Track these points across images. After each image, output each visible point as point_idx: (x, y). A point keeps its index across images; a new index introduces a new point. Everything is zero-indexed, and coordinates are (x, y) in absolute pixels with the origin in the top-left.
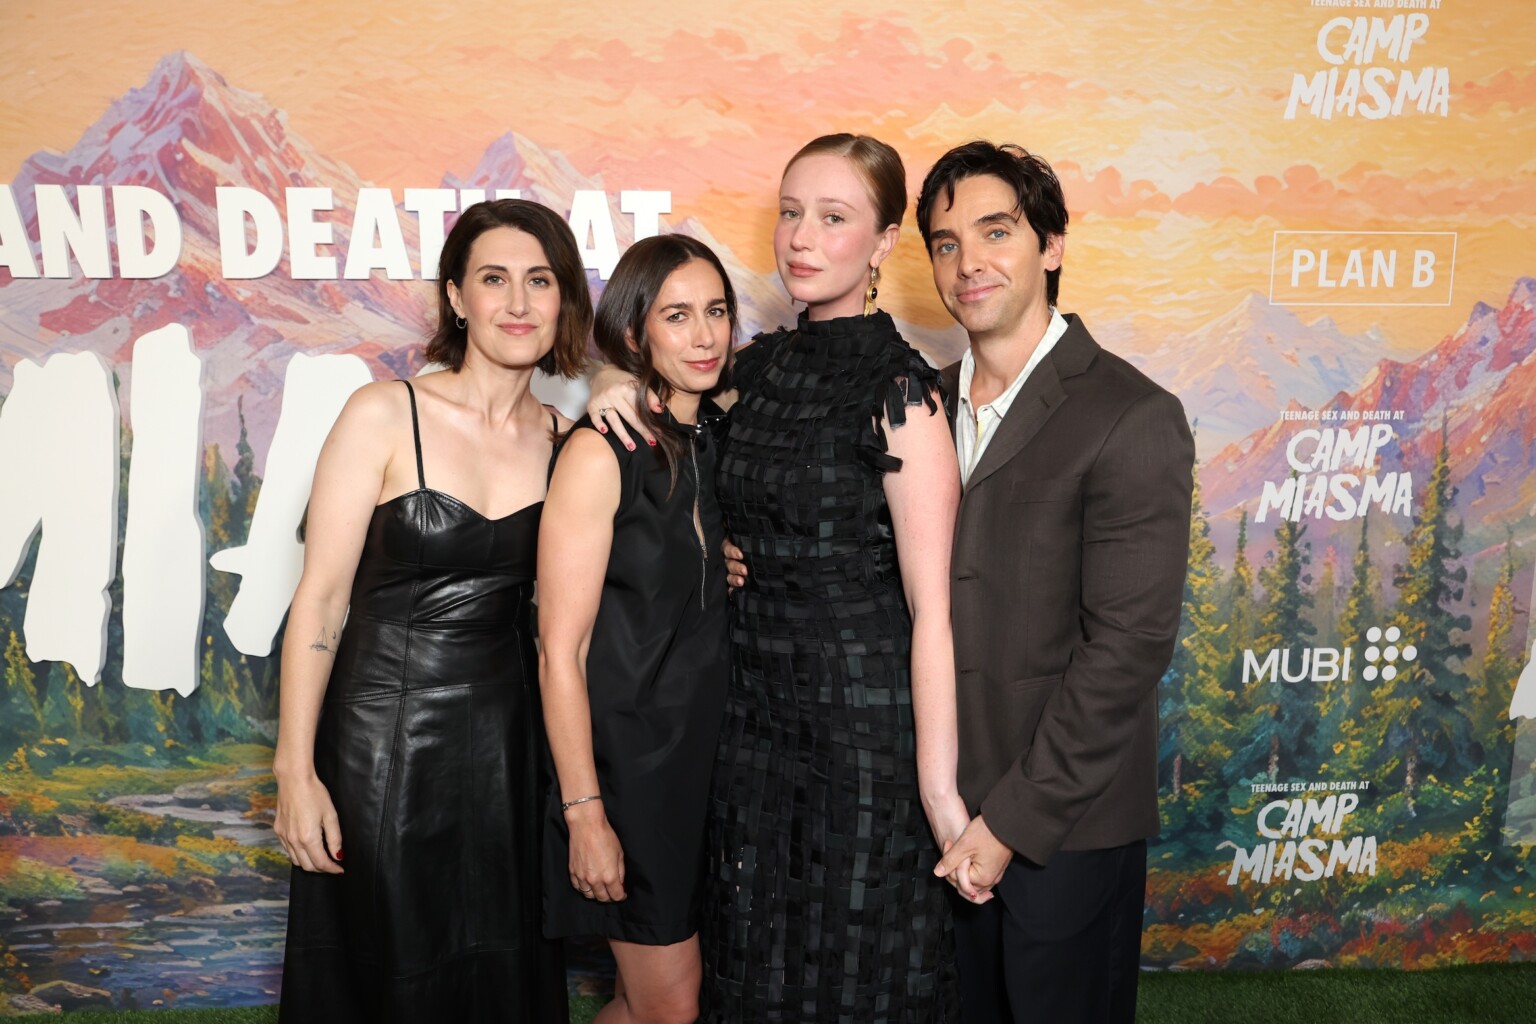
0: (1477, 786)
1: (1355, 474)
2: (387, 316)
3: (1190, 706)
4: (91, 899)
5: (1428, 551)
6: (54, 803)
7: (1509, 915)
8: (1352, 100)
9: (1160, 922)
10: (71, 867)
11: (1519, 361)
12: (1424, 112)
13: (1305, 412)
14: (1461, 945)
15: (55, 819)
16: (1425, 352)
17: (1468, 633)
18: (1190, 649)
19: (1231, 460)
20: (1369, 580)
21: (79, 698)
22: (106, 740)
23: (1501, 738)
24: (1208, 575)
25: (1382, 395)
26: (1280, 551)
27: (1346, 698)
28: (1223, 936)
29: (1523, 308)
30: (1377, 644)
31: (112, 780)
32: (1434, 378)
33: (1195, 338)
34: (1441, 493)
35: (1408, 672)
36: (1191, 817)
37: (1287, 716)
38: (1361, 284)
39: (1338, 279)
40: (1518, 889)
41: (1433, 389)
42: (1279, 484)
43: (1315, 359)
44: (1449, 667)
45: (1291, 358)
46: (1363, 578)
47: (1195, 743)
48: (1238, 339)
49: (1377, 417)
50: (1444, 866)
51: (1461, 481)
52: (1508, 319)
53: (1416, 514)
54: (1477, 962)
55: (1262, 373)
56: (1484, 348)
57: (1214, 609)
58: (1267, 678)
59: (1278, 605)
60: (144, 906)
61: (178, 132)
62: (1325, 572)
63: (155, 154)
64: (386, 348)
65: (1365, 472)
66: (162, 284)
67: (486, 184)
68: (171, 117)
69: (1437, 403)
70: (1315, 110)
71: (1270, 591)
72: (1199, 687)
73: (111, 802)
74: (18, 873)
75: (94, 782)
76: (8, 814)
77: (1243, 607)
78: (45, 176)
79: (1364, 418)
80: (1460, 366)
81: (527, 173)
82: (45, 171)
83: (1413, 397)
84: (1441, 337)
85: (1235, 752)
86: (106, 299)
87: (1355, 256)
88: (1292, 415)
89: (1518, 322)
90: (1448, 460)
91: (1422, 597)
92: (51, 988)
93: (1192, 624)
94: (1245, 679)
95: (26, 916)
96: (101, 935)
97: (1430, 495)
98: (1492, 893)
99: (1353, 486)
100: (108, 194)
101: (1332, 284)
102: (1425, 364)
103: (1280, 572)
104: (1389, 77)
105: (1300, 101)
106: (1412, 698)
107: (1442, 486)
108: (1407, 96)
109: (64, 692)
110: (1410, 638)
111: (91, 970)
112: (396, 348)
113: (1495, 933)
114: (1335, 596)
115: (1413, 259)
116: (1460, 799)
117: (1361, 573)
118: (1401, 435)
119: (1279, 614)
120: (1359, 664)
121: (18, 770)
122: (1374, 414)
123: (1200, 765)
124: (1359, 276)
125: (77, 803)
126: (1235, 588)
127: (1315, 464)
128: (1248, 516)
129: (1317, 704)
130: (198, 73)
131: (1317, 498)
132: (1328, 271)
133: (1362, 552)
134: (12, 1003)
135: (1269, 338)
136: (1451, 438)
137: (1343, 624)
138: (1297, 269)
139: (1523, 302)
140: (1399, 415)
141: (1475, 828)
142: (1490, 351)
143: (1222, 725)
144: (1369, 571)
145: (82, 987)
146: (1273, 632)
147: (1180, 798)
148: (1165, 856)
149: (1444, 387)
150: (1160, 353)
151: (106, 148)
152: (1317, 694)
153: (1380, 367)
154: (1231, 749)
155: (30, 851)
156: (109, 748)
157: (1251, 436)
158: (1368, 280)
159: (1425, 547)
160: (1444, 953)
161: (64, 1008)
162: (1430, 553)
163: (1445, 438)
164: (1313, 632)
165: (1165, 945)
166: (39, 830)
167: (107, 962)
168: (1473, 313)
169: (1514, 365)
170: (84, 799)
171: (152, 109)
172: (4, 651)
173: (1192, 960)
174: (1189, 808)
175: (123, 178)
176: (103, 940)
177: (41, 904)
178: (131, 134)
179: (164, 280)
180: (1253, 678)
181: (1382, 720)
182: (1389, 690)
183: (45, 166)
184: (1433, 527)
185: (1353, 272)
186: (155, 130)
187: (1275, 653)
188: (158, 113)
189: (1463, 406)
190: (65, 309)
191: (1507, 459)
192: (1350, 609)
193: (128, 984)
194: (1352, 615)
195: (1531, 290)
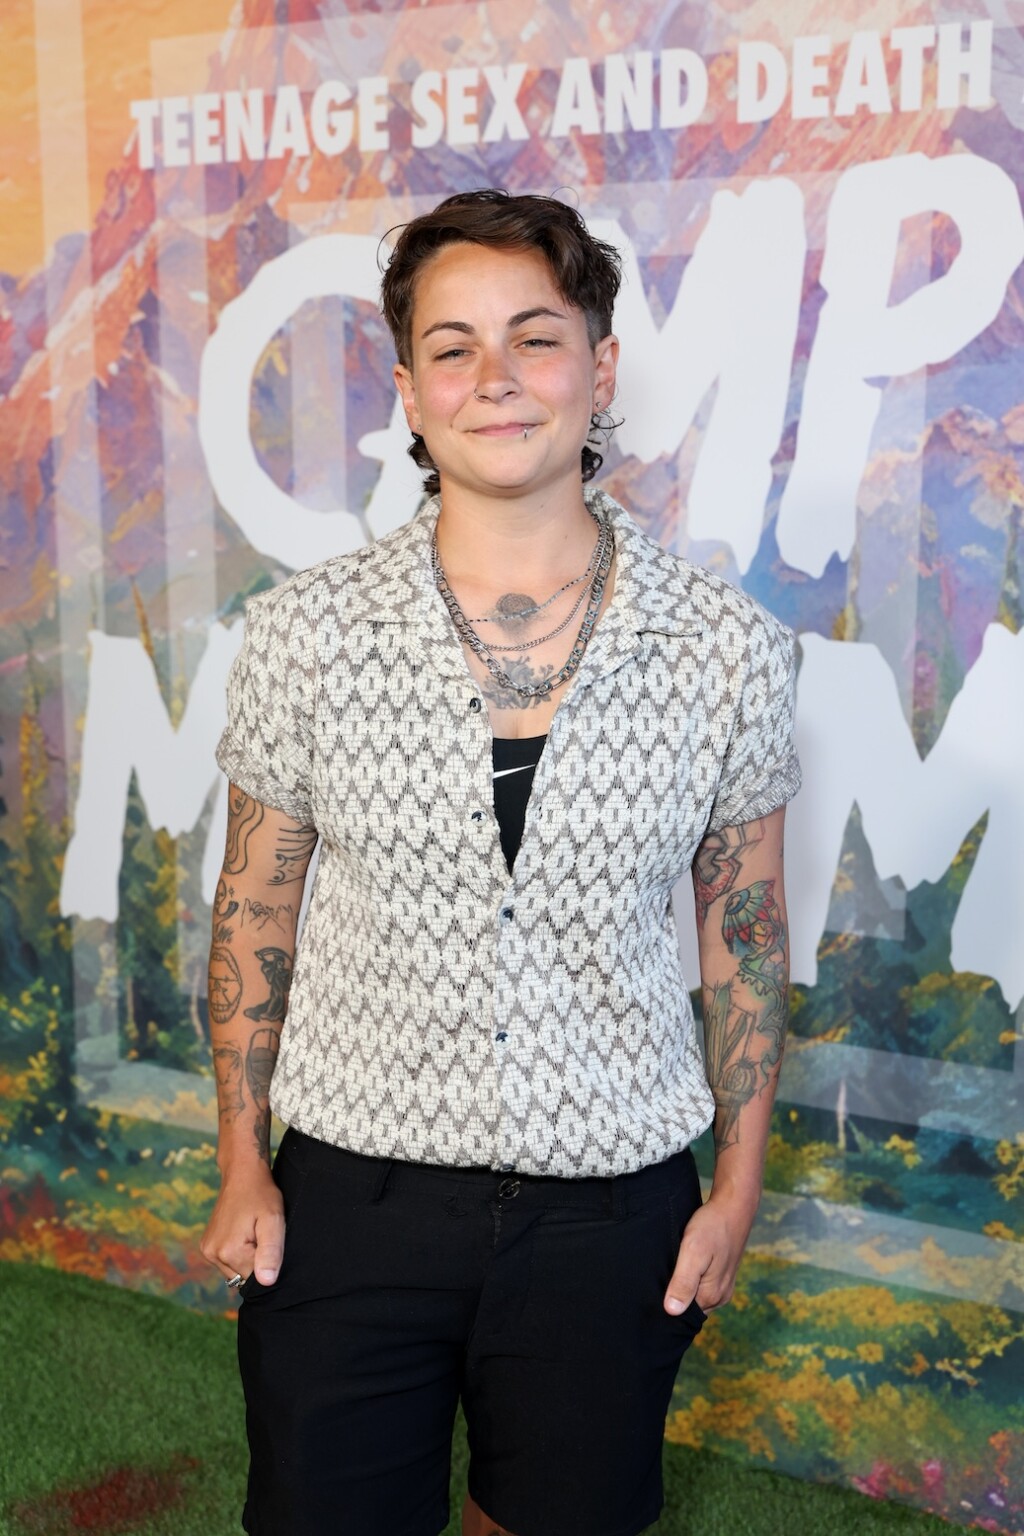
0: (39, 1006)
7: (98, 1211)
11: (7, 392)
14: (48, 1239)
23: (56, 940)
40: (103, 1174)
50: (14, 1116)
54: (69, 1270)
98: (74, 1171)
113: (84, 1234)
116: (20, 1022)
141: (43, 1069)
160: (30, 1243)
195: (6, 290)
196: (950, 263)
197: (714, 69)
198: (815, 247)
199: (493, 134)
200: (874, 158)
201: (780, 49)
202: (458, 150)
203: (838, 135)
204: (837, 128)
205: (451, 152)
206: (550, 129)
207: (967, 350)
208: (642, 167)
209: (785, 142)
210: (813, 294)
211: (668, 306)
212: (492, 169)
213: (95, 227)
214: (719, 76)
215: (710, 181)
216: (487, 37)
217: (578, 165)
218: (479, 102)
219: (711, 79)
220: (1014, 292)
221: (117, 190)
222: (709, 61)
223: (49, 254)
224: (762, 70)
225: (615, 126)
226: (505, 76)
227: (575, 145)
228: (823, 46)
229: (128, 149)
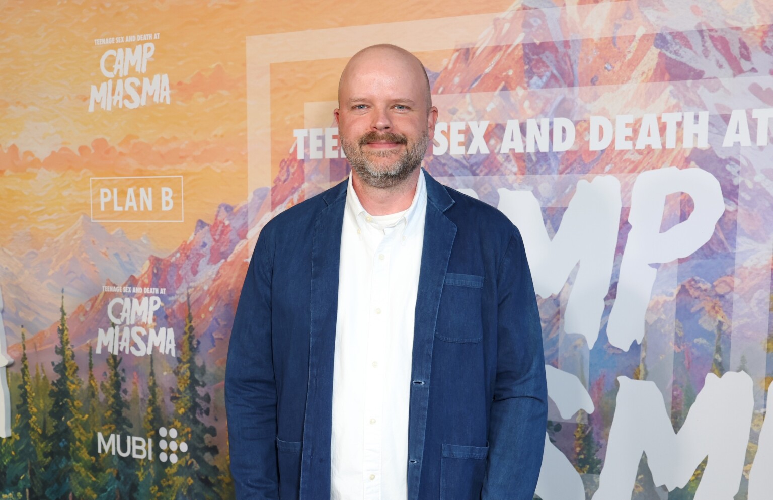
1: (143, 327)
3: (74, 463)
5: (187, 380)
8: (121, 98)
11: (226, 258)
12: (157, 102)
13: (114, 287)
16: (173, 251)
17: (214, 438)
18: (72, 427)
19: (81, 314)
20: (157, 396)
24: (76, 383)
25: (153, 278)
26: (110, 373)
27: (152, 471)
29: (224, 224)
30: (165, 438)
32: (179, 268)
33: (58, 241)
34: (191, 343)
35: (183, 459)
37: (122, 478)
38: (135, 209)
39: (124, 206)
41: (179, 275)
42: (106, 331)
43: (116, 255)
44: (206, 460)
45: (104, 253)
46: (154, 394)
47: (78, 486)
48: (79, 242)
49: (151, 292)
51: (201, 336)
52: (216, 231)
53: (179, 356)
55: (92, 263)
56: (204, 249)
57: (81, 405)
58: (110, 452)
59: (111, 407)
62: (134, 388)
65: (148, 326)
69: (182, 284)
70: (103, 106)
71: (107, 397)
72: (78, 452)
77: (95, 405)
79: (145, 292)
80: (193, 260)
83: (169, 280)
84: (180, 242)
85: (98, 497)
87: (131, 191)
88: (108, 289)
89: (222, 232)
90: (192, 322)
91: (187, 410)
93: (71, 412)
94: (100, 451)
97: (185, 343)
99: (143, 334)
101: (120, 209)
102: (173, 259)
103: (112, 385)
104: (137, 82)
105: (95, 101)
106: (187, 478)
107: (191, 338)
108: (147, 93)
110: (183, 437)
114: (140, 404)
115: (160, 193)
117: (152, 389)
118: (165, 304)
119: (113, 412)
120: (157, 450)
122: (150, 290)
124: (134, 204)
126: (90, 394)
127: (122, 319)
128: (92, 349)
129: (137, 473)
131: (125, 341)
132: (118, 201)
133: (151, 377)
135: (93, 242)
136: (193, 307)
137: (146, 423)
138: (103, 200)
139: (224, 219)
140: (163, 291)
142: (208, 252)
143: (90, 478)
144: (156, 390)
146: (111, 423)
149: (185, 274)
150: (44, 249)
152: (136, 466)
153: (150, 260)
154: (96, 494)
157: (90, 300)
158: (138, 207)
159: (185, 378)
162: (188, 382)
163: (189, 307)
164: (131, 426)
168: (197, 226)
169: (223, 261)
180: (103, 450)
181: (173, 489)
182: (174, 470)
184: (188, 365)
185: (131, 203)
187: (112, 436)
189: (197, 287)
191: (226, 323)
192: (149, 414)
194: (151, 417)
195: (227, 211)
196: (689, 215)
197: (578, 127)
198: (626, 206)
199: (472, 150)
200: (654, 168)
201: (609, 119)
202: (455, 157)
203: (637, 157)
204: (636, 155)
205: (451, 157)
206: (500, 150)
207: (696, 252)
208: (544, 168)
209: (612, 159)
210: (625, 226)
211: (556, 230)
212: (472, 166)
213: (274, 185)
214: (581, 130)
215: (577, 175)
216: (470, 109)
217: (514, 166)
218: (465, 137)
219: (577, 131)
220: (719, 228)
221: (285, 168)
222: (576, 123)
223: (250, 196)
224: (601, 128)
225: (531, 149)
226: (479, 126)
227: (512, 157)
228: (630, 119)
229: (291, 151)
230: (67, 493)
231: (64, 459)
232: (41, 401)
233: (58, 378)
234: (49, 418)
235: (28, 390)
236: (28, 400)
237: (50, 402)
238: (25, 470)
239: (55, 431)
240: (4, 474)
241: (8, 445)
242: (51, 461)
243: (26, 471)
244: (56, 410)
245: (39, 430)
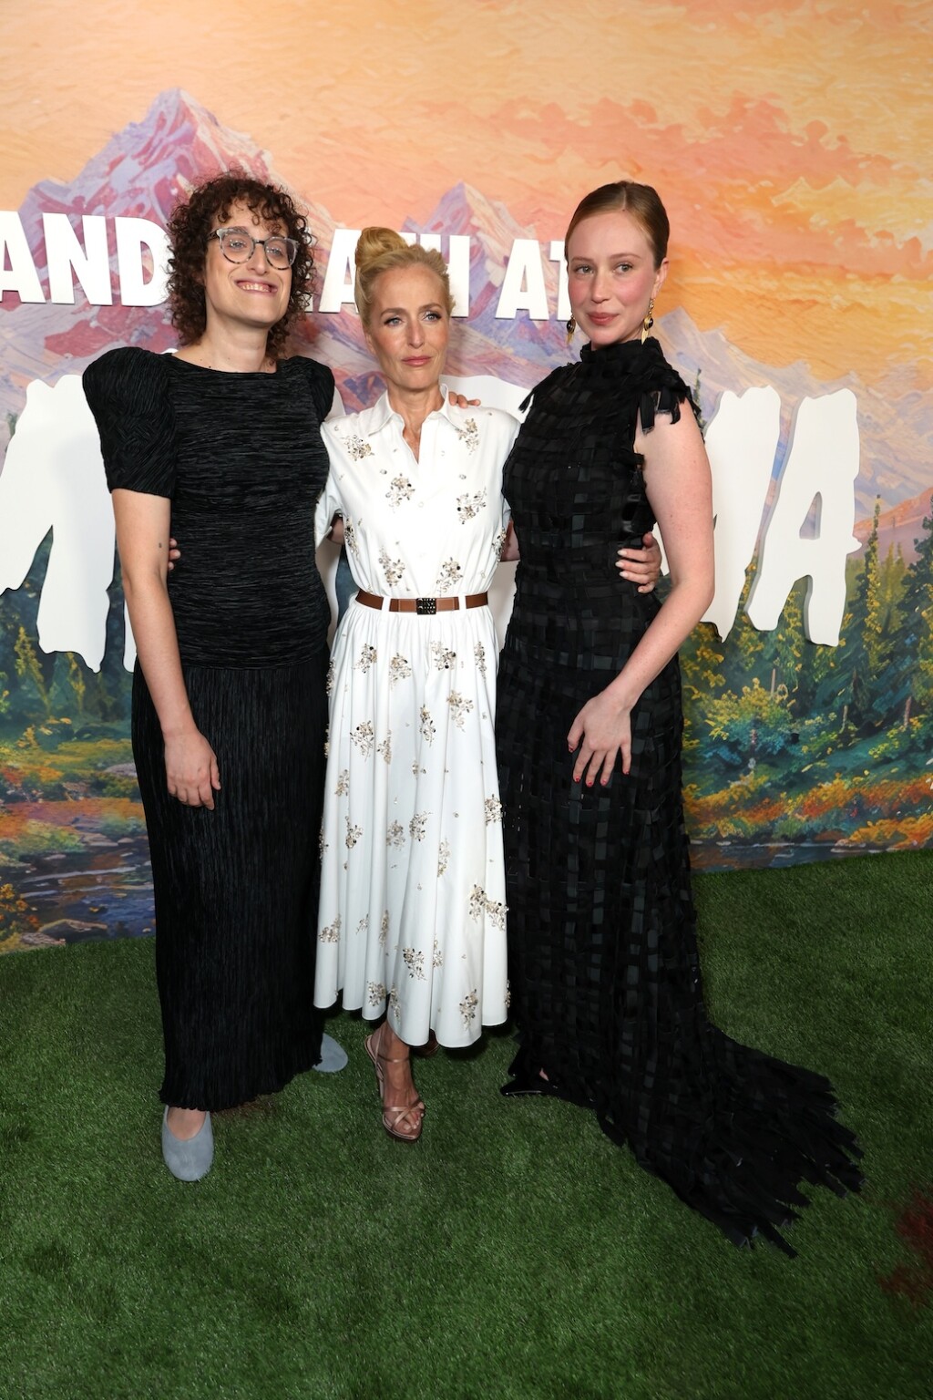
2: (352, 346)
3: (921, 661)
4: (91, 851)
6: (59, 773)
9: (884, 818)
10: (73, 826)
15: (60, 787)
21: (81, 683)
22: (105, 719)
28: (923, 826)
31: (110, 751)
36: (913, 742)
47: (921, 688)
60: (136, 854)
61: (173, 168)
63: (152, 188)
64: (350, 374)
66: (156, 312)
67: (440, 230)
68: (167, 153)
72: (930, 646)
73: (109, 770)
74: (28, 834)
75: (94, 754)
76: (19, 785)
78: (50, 204)
81: (475, 221)
82: (50, 200)
86: (105, 324)
92: (56, 926)
95: (35, 869)
96: (99, 880)
100: (111, 225)
109: (68, 679)
111: (91, 909)
112: (359, 375)
121: (27, 747)
123: (923, 704)
125: (79, 772)
130: (192, 111)
134: (23, 941)
145: (83, 923)
147: (907, 729)
148: (893, 771)
151: (107, 180)
155: (38, 814)
156: (107, 725)
161: (67, 941)
165: (886, 834)
166: (45, 797)
167: (104, 902)
170: (85, 769)
171: (149, 144)
172: (14, 644)
173: (902, 843)
174: (913, 736)
175: (122, 211)
176: (101, 884)
177: (48, 858)
178: (130, 167)
179: (158, 308)
183: (50, 194)
186: (152, 164)
188: (155, 149)
190: (68, 333)
193: (122, 918)
230: (906, 698)
231: (908, 660)
232: (889, 592)
233: (919, 560)
234: (896, 612)
235: (871, 580)
236: (869, 593)
237: (901, 591)
238: (847, 682)
239: (901, 626)
240: (814, 693)
241: (826, 656)
242: (889, 664)
243: (848, 684)
244: (907, 601)
245: (877, 629)
